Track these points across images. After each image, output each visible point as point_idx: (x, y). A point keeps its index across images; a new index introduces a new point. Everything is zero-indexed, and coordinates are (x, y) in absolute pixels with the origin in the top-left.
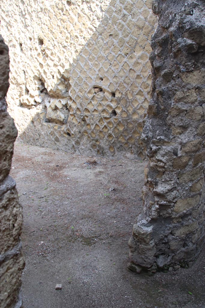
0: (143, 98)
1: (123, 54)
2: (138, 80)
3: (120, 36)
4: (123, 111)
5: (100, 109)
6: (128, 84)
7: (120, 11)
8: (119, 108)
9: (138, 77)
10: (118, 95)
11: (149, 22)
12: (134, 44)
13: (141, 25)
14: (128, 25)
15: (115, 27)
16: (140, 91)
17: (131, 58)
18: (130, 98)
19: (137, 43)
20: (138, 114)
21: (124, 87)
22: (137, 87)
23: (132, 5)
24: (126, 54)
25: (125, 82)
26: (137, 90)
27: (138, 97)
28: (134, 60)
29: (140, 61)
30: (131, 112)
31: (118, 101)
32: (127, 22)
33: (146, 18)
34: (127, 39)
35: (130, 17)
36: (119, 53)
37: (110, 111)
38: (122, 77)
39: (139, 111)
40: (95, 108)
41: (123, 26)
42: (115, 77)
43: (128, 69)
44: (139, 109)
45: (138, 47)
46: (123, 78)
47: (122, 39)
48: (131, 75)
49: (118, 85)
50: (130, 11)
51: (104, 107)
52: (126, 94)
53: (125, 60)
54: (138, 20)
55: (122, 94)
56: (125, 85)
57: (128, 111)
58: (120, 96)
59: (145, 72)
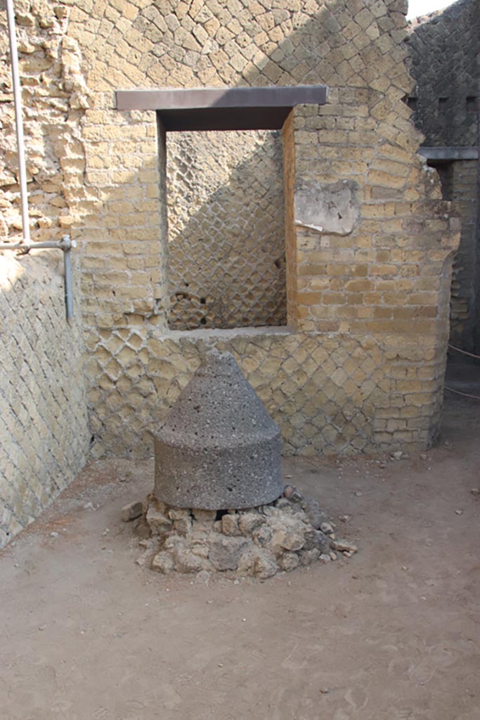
0: (240, 302)
1: (216, 259)
2: (234, 285)
3: (213, 241)
4: (216, 318)
5: (185, 317)
6: (222, 289)
7: (213, 218)
8: (210, 315)
9: (235, 281)
10: (209, 301)
11: (245, 231)
12: (228, 250)
13: (236, 231)
14: (222, 231)
15: (207, 232)
16: (237, 295)
17: (226, 262)
18: (225, 302)
19: (232, 248)
20: (235, 319)
21: (218, 292)
22: (233, 291)
23: (226, 214)
24: (220, 259)
25: (219, 287)
26: (233, 294)
27: (235, 301)
28: (229, 265)
29: (236, 266)
30: (226, 317)
31: (211, 307)
32: (221, 228)
33: (242, 227)
34: (221, 244)
35: (224, 225)
36: (212, 257)
37: (199, 319)
38: (215, 282)
39: (236, 316)
40: (178, 317)
41: (216, 232)
42: (207, 282)
43: (222, 273)
44: (236, 314)
45: (233, 253)
46: (217, 283)
47: (214, 244)
48: (226, 279)
49: (210, 290)
50: (223, 219)
51: (192, 315)
52: (221, 299)
53: (219, 264)
54: (233, 228)
55: (215, 299)
56: (219, 290)
57: (223, 317)
58: (212, 301)
59: (243, 276)
